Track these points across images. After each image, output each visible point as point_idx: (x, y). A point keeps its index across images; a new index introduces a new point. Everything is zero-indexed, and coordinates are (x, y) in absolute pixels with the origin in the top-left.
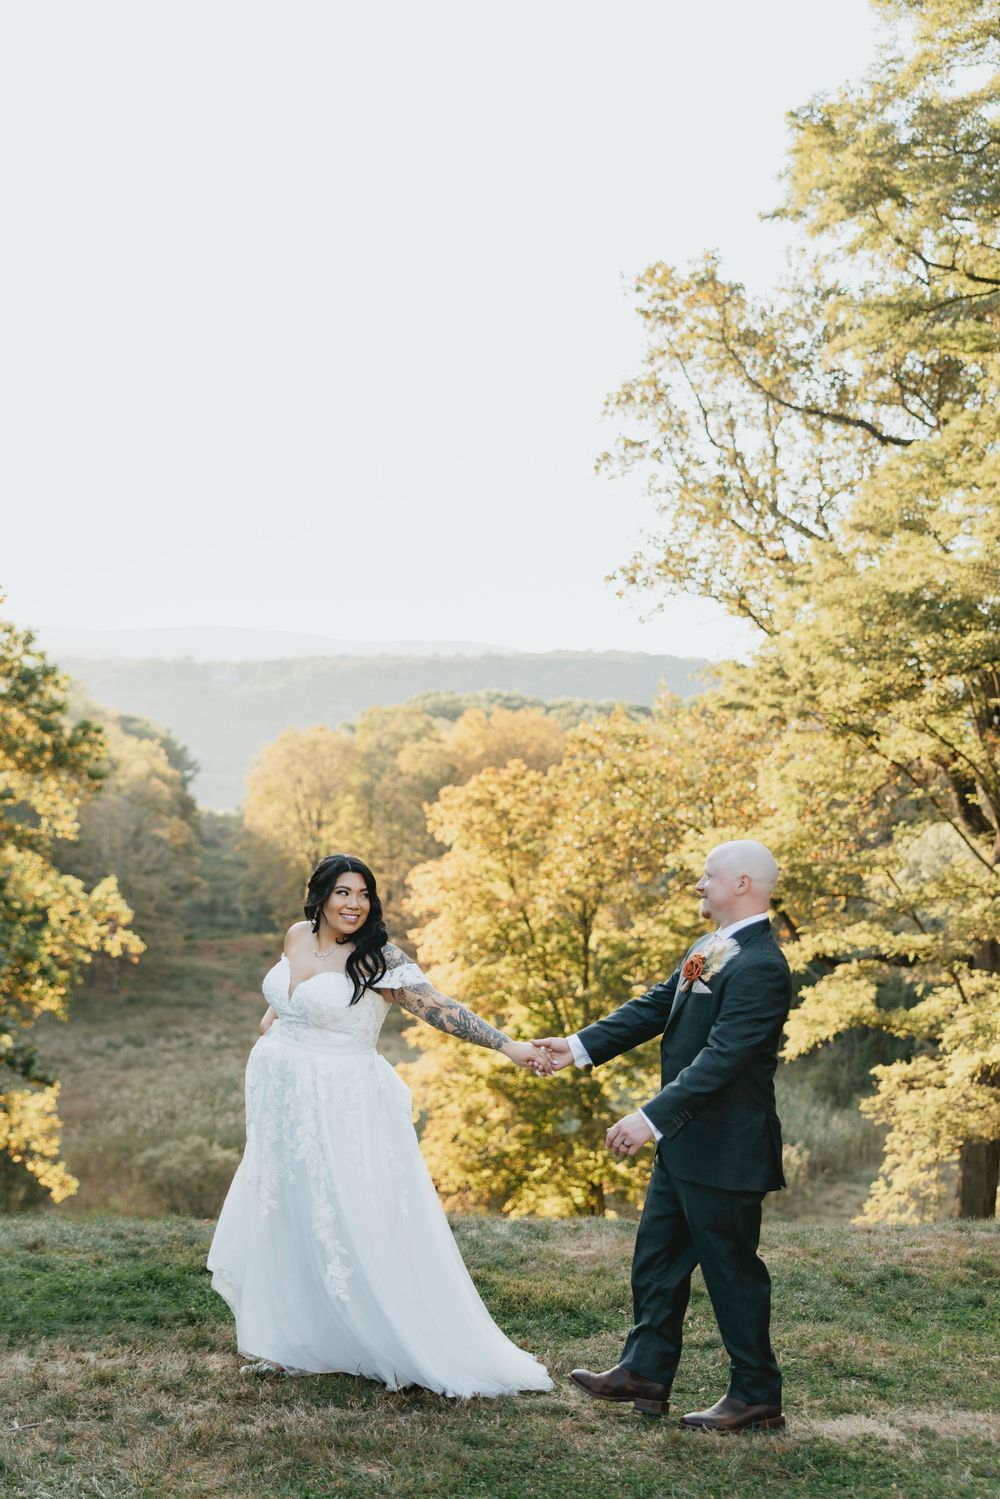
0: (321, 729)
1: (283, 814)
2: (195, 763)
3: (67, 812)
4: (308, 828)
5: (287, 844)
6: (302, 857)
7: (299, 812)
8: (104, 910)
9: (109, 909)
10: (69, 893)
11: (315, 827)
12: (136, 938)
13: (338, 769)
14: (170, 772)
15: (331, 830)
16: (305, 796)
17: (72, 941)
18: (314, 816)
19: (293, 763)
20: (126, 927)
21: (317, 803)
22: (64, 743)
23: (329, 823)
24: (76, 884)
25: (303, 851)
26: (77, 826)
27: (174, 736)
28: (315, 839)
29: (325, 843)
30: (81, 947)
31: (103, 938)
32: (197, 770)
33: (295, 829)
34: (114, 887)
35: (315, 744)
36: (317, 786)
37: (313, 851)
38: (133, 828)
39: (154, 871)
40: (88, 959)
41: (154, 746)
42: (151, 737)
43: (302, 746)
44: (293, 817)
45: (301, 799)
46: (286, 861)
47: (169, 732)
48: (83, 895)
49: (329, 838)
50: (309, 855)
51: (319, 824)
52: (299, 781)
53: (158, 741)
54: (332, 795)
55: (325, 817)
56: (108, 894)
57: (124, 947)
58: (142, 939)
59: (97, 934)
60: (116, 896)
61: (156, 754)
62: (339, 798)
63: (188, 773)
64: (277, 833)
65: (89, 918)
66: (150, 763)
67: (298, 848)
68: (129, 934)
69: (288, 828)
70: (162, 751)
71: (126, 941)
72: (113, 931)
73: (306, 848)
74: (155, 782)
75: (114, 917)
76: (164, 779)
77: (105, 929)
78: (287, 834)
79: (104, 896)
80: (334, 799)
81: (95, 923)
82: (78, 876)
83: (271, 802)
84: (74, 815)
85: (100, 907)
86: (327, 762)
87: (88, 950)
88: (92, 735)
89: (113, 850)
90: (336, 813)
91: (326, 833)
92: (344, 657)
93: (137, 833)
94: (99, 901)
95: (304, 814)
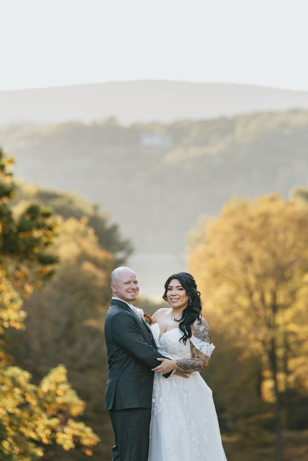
0: (273, 200)
1: (232, 298)
2: (127, 243)
3: (12, 301)
4: (262, 313)
5: (238, 332)
6: (257, 346)
7: (251, 295)
8: (54, 401)
9: (59, 400)
10: (15, 383)
11: (269, 312)
12: (88, 430)
13: (294, 245)
14: (101, 254)
15: (288, 314)
16: (258, 276)
17: (22, 434)
18: (268, 298)
19: (242, 239)
20: (79, 419)
21: (270, 284)
22: (14, 229)
23: (286, 307)
24: (23, 376)
25: (256, 339)
26: (23, 314)
27: (102, 213)
28: (271, 326)
29: (281, 329)
30: (32, 440)
31: (54, 431)
32: (130, 252)
33: (247, 314)
34: (63, 378)
35: (266, 217)
36: (271, 264)
37: (268, 339)
38: (64, 319)
39: (90, 367)
40: (39, 453)
41: (81, 226)
42: (77, 215)
43: (251, 219)
44: (244, 302)
45: (252, 280)
46: (239, 352)
47: (96, 208)
48: (31, 387)
49: (286, 324)
50: (264, 343)
51: (275, 308)
52: (250, 259)
53: (85, 220)
54: (287, 274)
55: (281, 299)
56: (57, 384)
57: (76, 440)
58: (95, 431)
59: (48, 427)
60: (65, 387)
61: (84, 235)
62: (296, 278)
63: (120, 255)
64: (226, 320)
65: (37, 410)
66: (79, 245)
67: (252, 336)
68: (81, 426)
69: (239, 314)
70: (91, 232)
71: (77, 433)
72: (64, 423)
73: (261, 336)
74: (88, 267)
75: (64, 408)
76: (95, 262)
77: (54, 422)
78: (237, 320)
79: (53, 388)
80: (290, 278)
81: (44, 416)
82: (24, 367)
83: (218, 285)
84: (20, 303)
85: (49, 399)
86: (281, 237)
87: (38, 443)
88: (40, 220)
89: (44, 345)
90: (293, 294)
91: (281, 319)
92: (295, 111)
93: (70, 325)
94: (49, 392)
95: (257, 297)
